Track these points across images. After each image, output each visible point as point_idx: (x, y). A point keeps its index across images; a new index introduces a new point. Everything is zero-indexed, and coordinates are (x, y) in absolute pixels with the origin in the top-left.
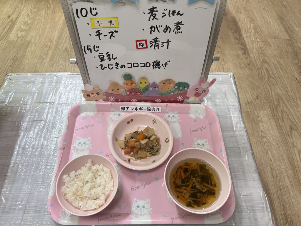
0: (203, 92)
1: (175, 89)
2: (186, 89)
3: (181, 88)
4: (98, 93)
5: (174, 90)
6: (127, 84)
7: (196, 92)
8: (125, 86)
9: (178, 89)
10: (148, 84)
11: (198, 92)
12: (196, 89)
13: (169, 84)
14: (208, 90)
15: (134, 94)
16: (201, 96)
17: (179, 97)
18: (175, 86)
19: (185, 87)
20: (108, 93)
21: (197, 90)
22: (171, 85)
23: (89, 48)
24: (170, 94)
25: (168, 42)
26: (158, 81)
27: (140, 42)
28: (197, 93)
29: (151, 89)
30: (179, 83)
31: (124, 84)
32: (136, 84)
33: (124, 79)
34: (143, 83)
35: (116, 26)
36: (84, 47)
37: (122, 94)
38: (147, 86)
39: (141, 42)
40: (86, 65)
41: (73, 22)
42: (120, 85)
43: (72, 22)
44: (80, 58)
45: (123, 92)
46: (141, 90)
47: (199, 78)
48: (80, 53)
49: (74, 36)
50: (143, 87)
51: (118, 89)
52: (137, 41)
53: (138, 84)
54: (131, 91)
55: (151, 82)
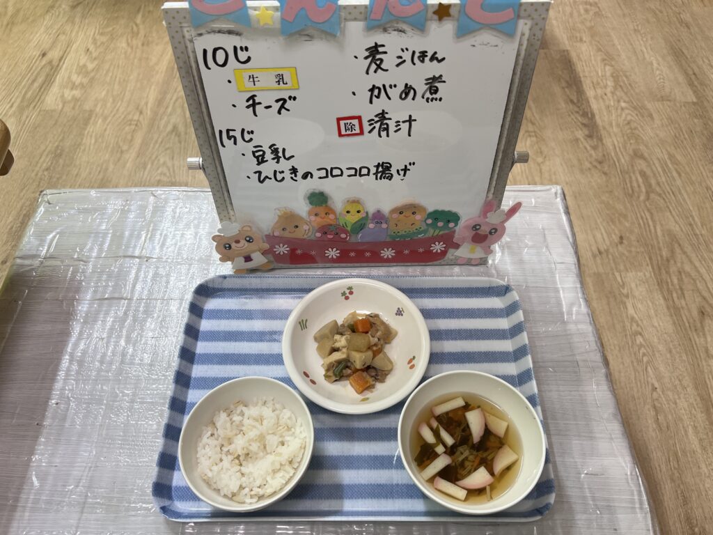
0: (490, 233)
1: (427, 225)
2: (451, 225)
3: (440, 224)
4: (251, 238)
5: (424, 227)
6: (316, 215)
7: (474, 232)
8: (313, 218)
9: (434, 225)
10: (364, 215)
11: (478, 232)
12: (475, 226)
13: (413, 213)
14: (504, 229)
15: (332, 237)
16: (487, 242)
17: (437, 243)
18: (426, 219)
19: (449, 221)
20: (274, 236)
21: (478, 227)
22: (418, 217)
23: (231, 135)
24: (416, 238)
25: (410, 120)
26: (386, 208)
27: (346, 122)
28: (476, 234)
29: (371, 226)
30: (436, 212)
31: (310, 213)
32: (338, 214)
33: (310, 203)
34: (353, 211)
35: (293, 85)
36: (221, 132)
37: (305, 236)
38: (363, 218)
39: (349, 121)
40: (224, 173)
41: (196, 78)
42: (301, 218)
43: (193, 77)
44: (209, 156)
45: (307, 232)
46: (349, 229)
47: (483, 201)
48: (211, 146)
49: (197, 109)
50: (354, 222)
51: (297, 227)
52: (339, 120)
53: (340, 214)
54: (324, 230)
55: (371, 209)
